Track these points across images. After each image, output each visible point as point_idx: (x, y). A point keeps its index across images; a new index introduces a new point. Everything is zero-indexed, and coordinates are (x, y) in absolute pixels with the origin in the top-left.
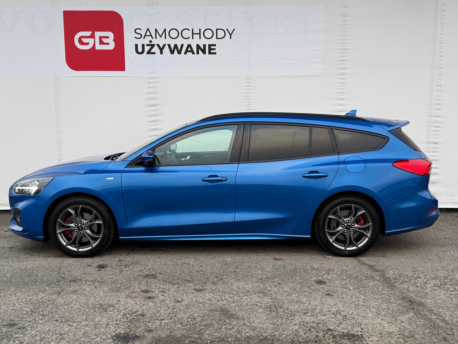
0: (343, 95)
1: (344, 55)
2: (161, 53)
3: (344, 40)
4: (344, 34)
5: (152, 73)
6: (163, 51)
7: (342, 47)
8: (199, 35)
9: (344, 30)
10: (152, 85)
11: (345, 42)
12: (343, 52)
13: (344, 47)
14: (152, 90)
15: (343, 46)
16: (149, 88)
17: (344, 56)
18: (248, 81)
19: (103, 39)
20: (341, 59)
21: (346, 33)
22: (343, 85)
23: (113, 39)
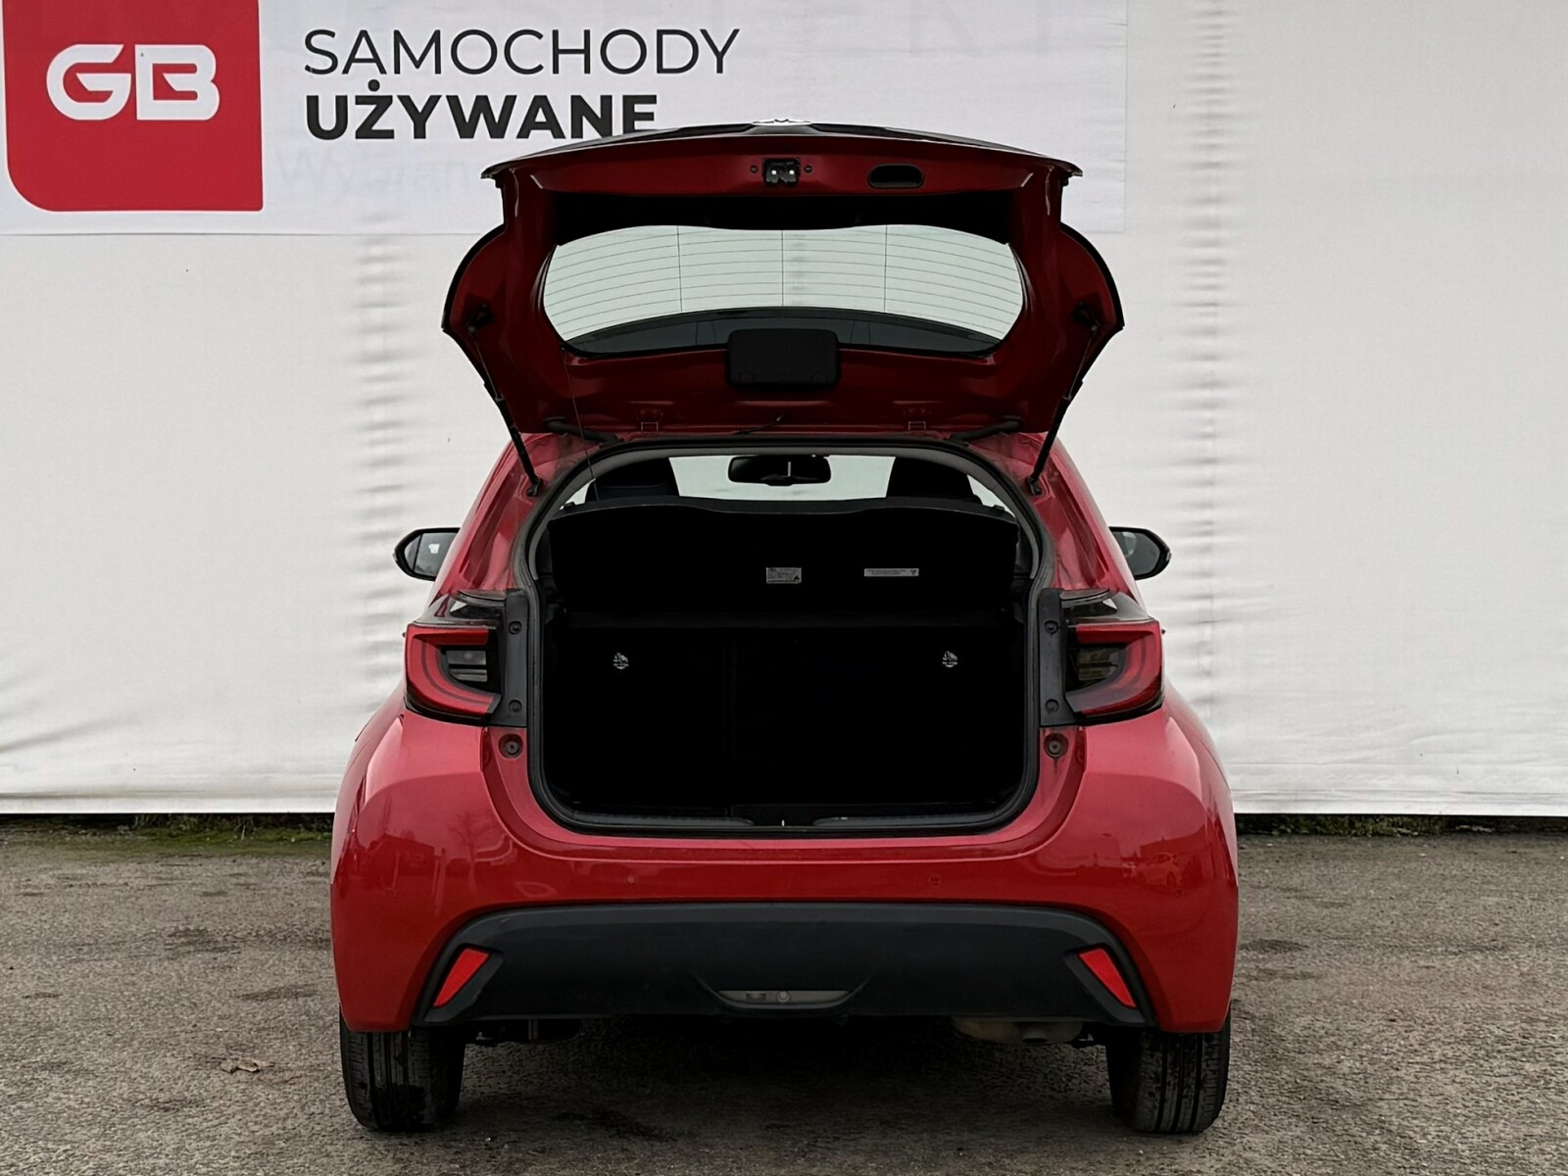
0: (1214, 314)
1: (1216, 140)
2: (420, 133)
3: (1213, 77)
4: (1214, 51)
5: (378, 218)
6: (427, 124)
7: (1203, 110)
8: (582, 57)
9: (1212, 38)
10: (376, 269)
11: (1218, 84)
12: (1211, 128)
13: (1216, 109)
14: (376, 291)
15: (1210, 103)
16: (365, 280)
17: (1213, 147)
19: (169, 77)
20: (1204, 157)
21: (1221, 50)
22: (1213, 269)
23: (212, 76)
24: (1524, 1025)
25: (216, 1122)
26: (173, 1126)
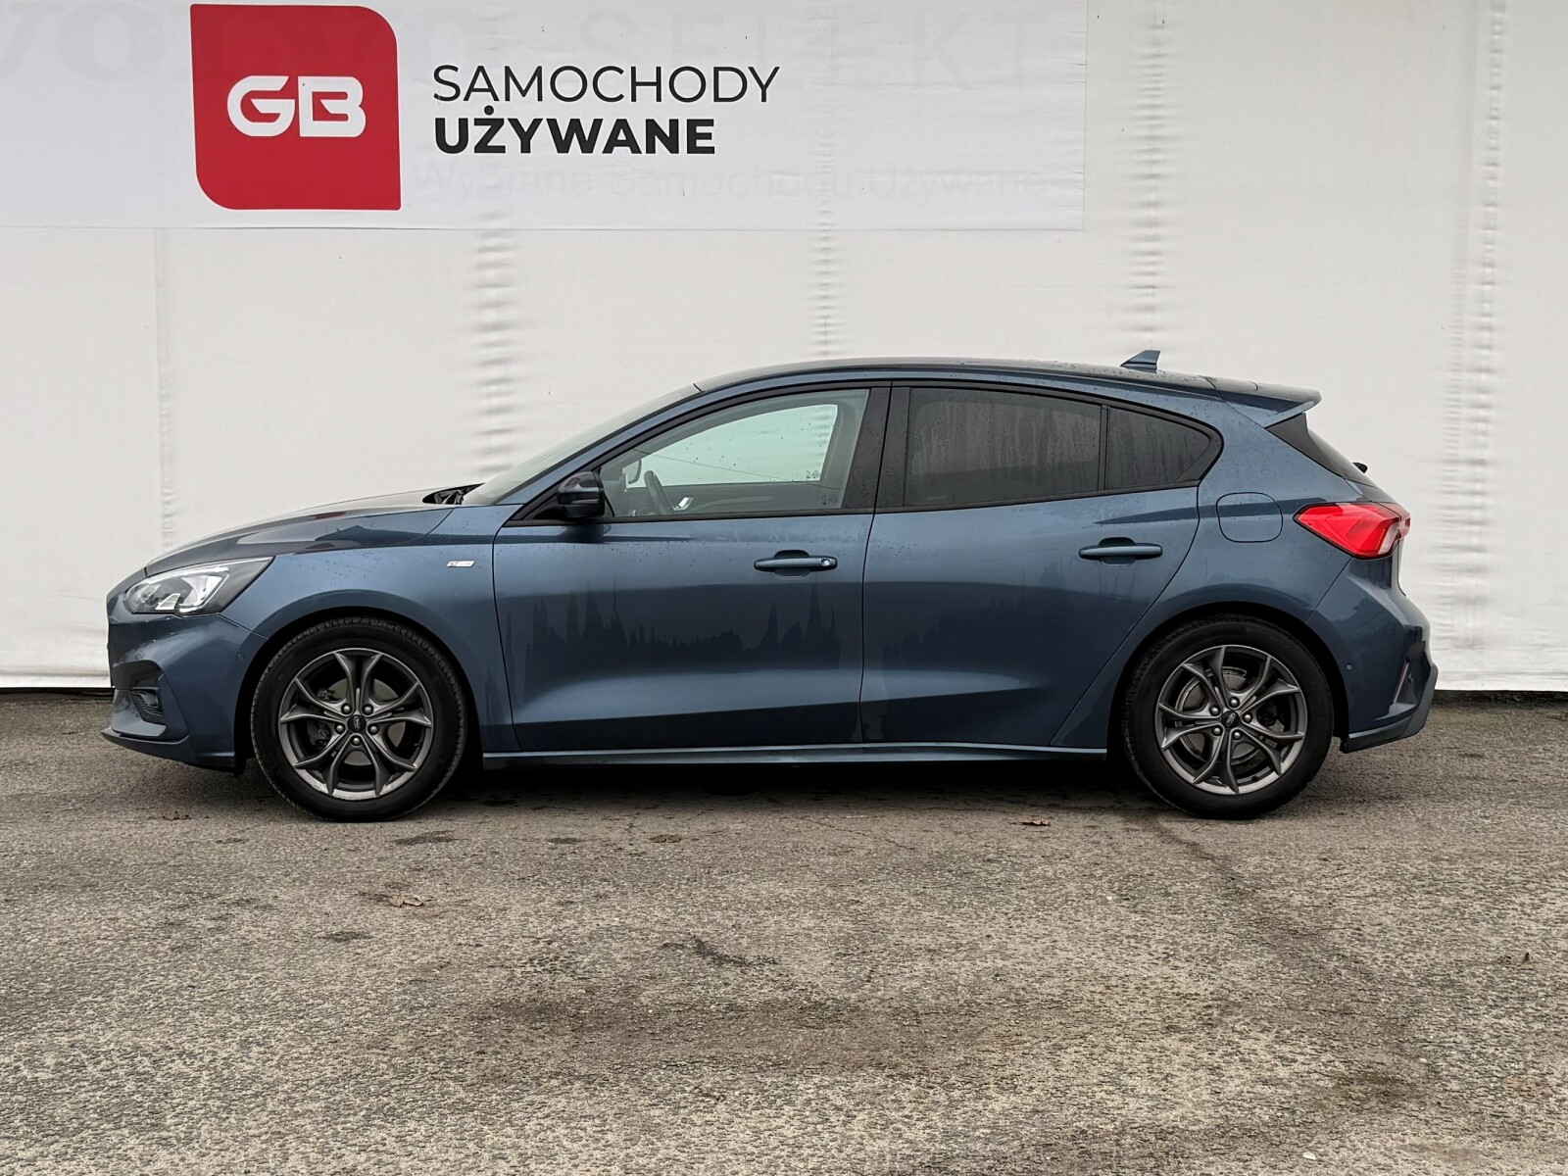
0: (1153, 295)
1: (1156, 157)
2: (526, 148)
3: (1154, 107)
4: (1154, 86)
5: (494, 216)
6: (532, 141)
7: (1146, 133)
8: (655, 87)
9: (1154, 75)
10: (492, 257)
11: (1158, 112)
12: (1151, 147)
13: (1157, 132)
14: (490, 274)
15: (1151, 127)
16: (483, 266)
17: (1153, 162)
18: (824, 244)
19: (324, 102)
20: (1146, 170)
21: (1160, 85)
22: (1152, 259)
23: (360, 102)
24: (1430, 863)
25: (380, 952)
26: (346, 956)
